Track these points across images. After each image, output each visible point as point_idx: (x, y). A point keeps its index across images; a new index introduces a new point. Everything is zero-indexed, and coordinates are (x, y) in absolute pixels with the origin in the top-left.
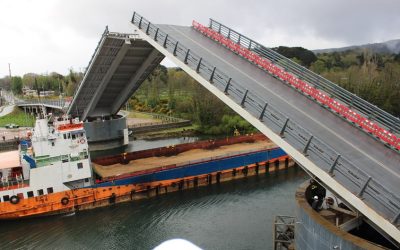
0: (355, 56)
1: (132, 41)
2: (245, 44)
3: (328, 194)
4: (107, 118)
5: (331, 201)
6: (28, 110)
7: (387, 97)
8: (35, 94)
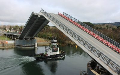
0: (105, 26)
1: (40, 16)
2: (73, 20)
3: (97, 65)
4: (31, 39)
5: (98, 67)
6: (7, 35)
7: (115, 38)
8: (10, 31)
